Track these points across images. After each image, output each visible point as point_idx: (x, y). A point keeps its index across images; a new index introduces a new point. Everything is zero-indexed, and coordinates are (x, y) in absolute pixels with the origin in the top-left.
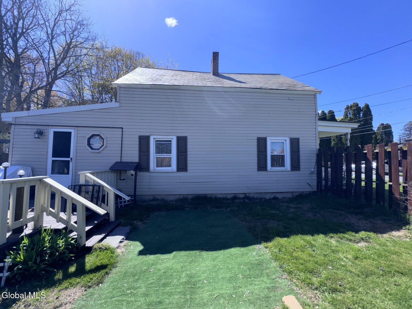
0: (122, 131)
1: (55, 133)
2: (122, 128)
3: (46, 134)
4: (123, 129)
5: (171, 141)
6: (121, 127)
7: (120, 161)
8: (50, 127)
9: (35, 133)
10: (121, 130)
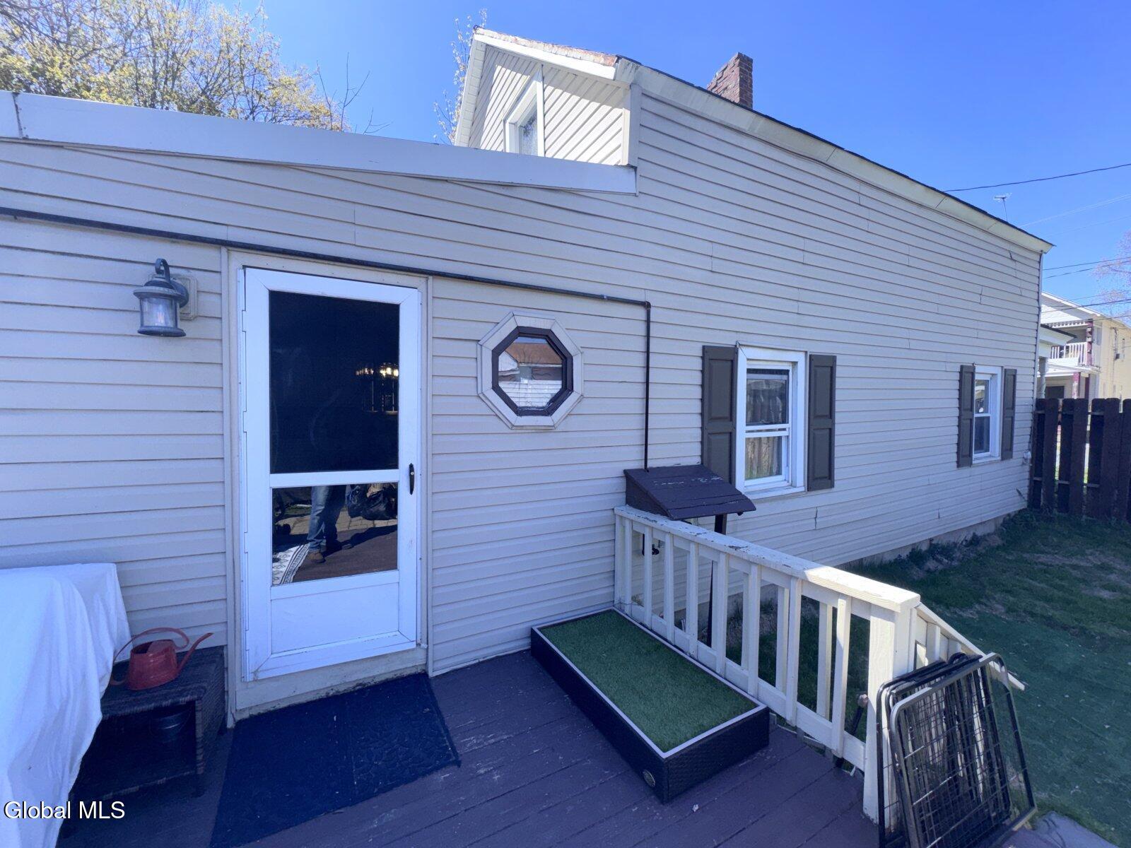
0: (648, 321)
1: (279, 301)
2: (646, 305)
3: (208, 304)
4: (653, 310)
5: (786, 372)
6: (642, 299)
7: (640, 465)
8: (240, 258)
9: (141, 296)
10: (640, 313)
